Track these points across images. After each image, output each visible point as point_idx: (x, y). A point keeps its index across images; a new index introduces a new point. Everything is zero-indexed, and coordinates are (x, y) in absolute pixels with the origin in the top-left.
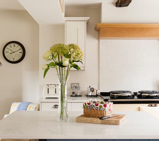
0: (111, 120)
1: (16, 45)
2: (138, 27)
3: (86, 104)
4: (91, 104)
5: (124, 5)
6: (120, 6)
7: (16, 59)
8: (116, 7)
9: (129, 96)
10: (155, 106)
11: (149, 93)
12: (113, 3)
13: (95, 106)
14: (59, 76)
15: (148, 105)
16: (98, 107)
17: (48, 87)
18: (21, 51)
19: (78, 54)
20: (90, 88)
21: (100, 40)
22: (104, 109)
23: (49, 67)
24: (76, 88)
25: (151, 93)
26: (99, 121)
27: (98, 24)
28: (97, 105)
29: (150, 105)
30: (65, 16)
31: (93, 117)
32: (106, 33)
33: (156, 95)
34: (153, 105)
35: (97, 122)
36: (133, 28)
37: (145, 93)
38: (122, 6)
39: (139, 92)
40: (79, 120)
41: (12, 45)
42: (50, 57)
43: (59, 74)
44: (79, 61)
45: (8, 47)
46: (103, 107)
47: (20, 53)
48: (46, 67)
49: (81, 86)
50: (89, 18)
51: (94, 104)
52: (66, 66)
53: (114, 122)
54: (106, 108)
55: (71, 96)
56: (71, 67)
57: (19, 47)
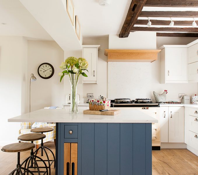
0: (108, 112)
1: (48, 66)
2: (135, 52)
3: (91, 101)
4: (94, 101)
5: (125, 36)
6: (122, 37)
7: (47, 76)
8: (119, 37)
9: (128, 102)
10: (147, 109)
11: (143, 100)
12: (117, 35)
13: (97, 102)
14: (72, 80)
15: (142, 108)
16: (99, 103)
17: (70, 95)
18: (51, 70)
19: (84, 64)
20: (100, 97)
21: (108, 62)
22: (104, 104)
23: (64, 74)
24: (90, 97)
25: (144, 100)
26: (100, 112)
27: (106, 50)
28: (98, 101)
29: (143, 108)
30: (83, 44)
31: (96, 110)
32: (112, 56)
33: (148, 101)
34: (146, 108)
35: (98, 113)
36: (132, 52)
37: (140, 100)
38: (123, 37)
39: (136, 99)
40: (85, 113)
41: (45, 65)
42: (64, 67)
43: (71, 79)
44: (85, 70)
45: (42, 67)
46: (103, 103)
47: (50, 71)
48: (62, 74)
49: (94, 95)
50: (100, 45)
51: (96, 101)
52: (75, 73)
53: (110, 113)
54: (105, 104)
55: (87, 102)
56: (80, 74)
57: (50, 67)
